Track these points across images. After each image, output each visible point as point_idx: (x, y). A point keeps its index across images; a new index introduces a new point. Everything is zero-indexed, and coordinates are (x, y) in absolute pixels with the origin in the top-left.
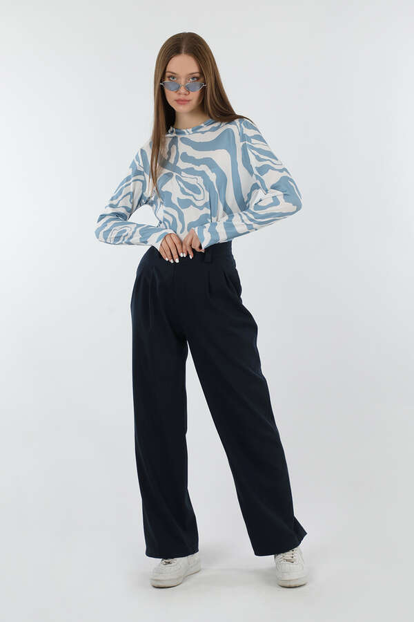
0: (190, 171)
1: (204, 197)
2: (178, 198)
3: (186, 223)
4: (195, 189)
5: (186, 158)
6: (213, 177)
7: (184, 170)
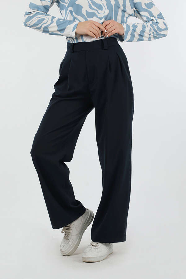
1: (104, 12)
2: (86, 11)
4: (99, 6)
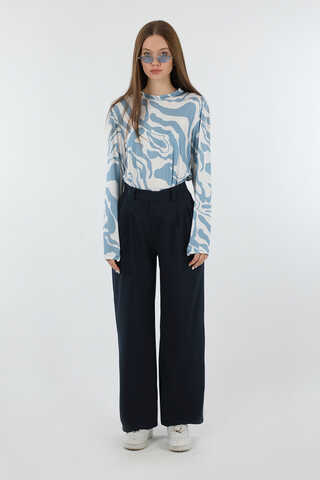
0: (158, 130)
1: (169, 150)
3: (153, 170)
4: (161, 144)
5: (155, 118)
6: (177, 136)
7: (154, 128)
